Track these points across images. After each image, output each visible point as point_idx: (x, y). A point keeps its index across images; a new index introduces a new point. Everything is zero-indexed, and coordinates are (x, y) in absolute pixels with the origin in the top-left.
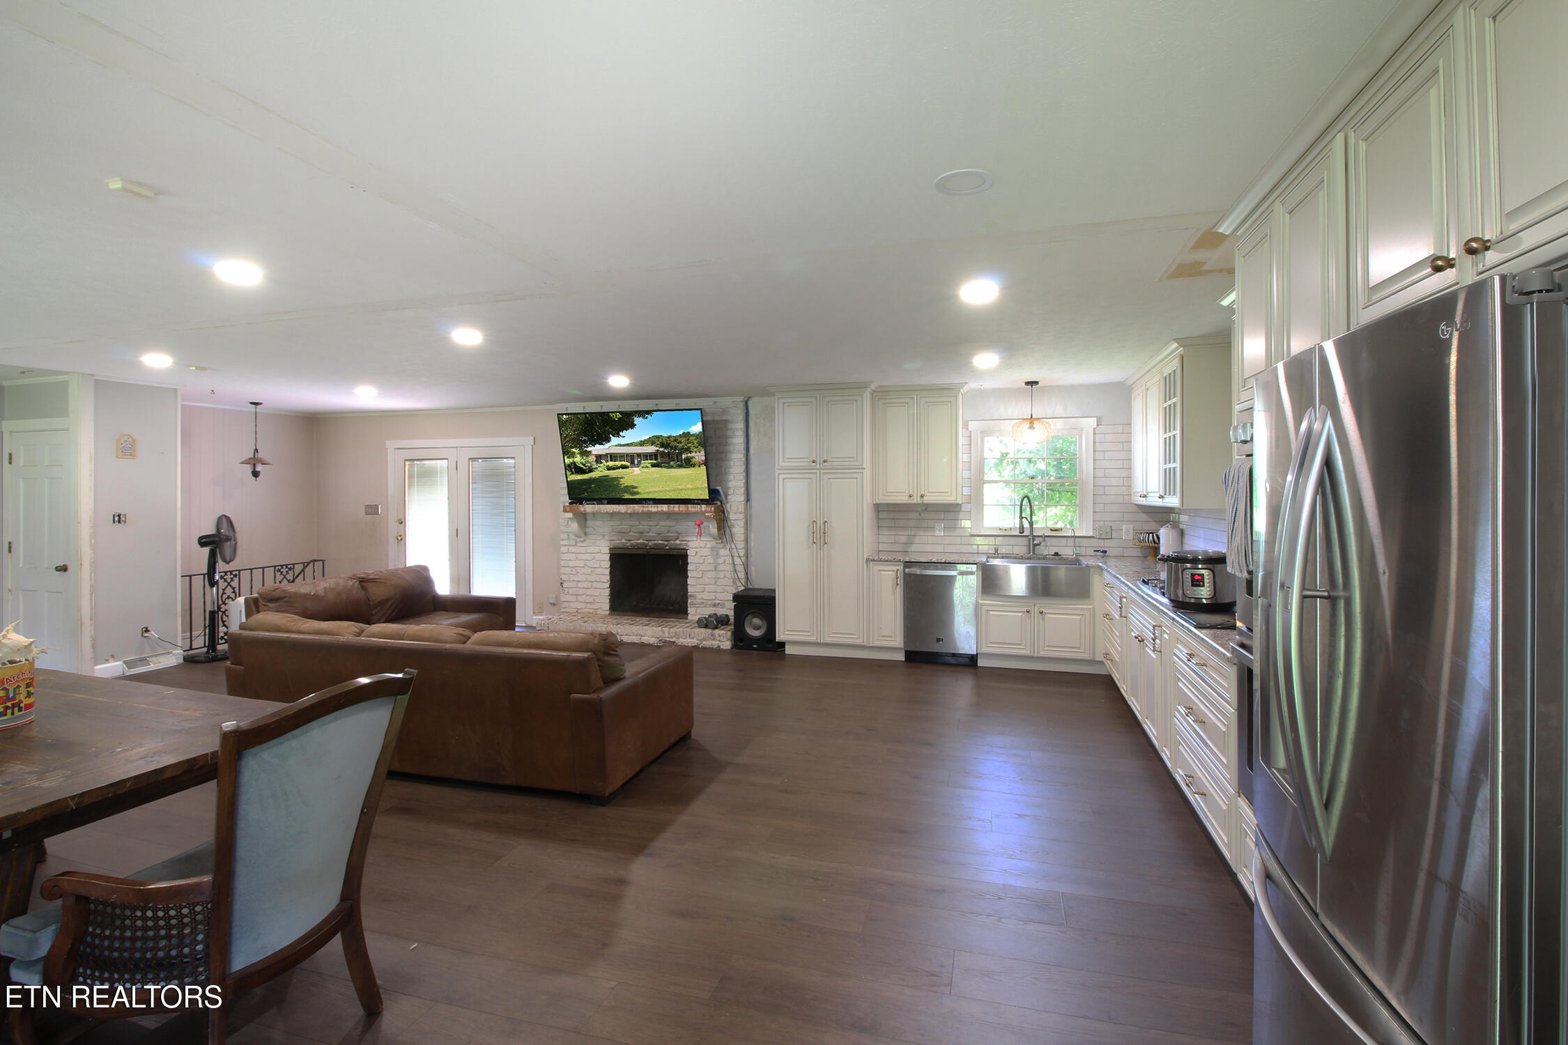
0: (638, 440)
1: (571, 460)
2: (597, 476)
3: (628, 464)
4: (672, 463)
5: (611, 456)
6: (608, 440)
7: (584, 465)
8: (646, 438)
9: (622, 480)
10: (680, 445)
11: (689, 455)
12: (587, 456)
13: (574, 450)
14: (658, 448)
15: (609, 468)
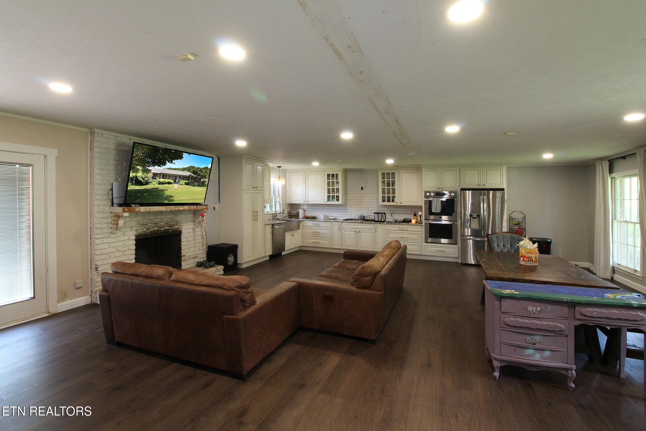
0: (181, 167)
1: (134, 174)
2: (150, 188)
3: (172, 181)
4: (195, 183)
5: (163, 175)
6: (164, 164)
7: (143, 179)
8: (187, 166)
9: (166, 191)
10: (202, 174)
11: (204, 180)
12: (147, 173)
13: (138, 167)
14: (191, 174)
15: (160, 183)
